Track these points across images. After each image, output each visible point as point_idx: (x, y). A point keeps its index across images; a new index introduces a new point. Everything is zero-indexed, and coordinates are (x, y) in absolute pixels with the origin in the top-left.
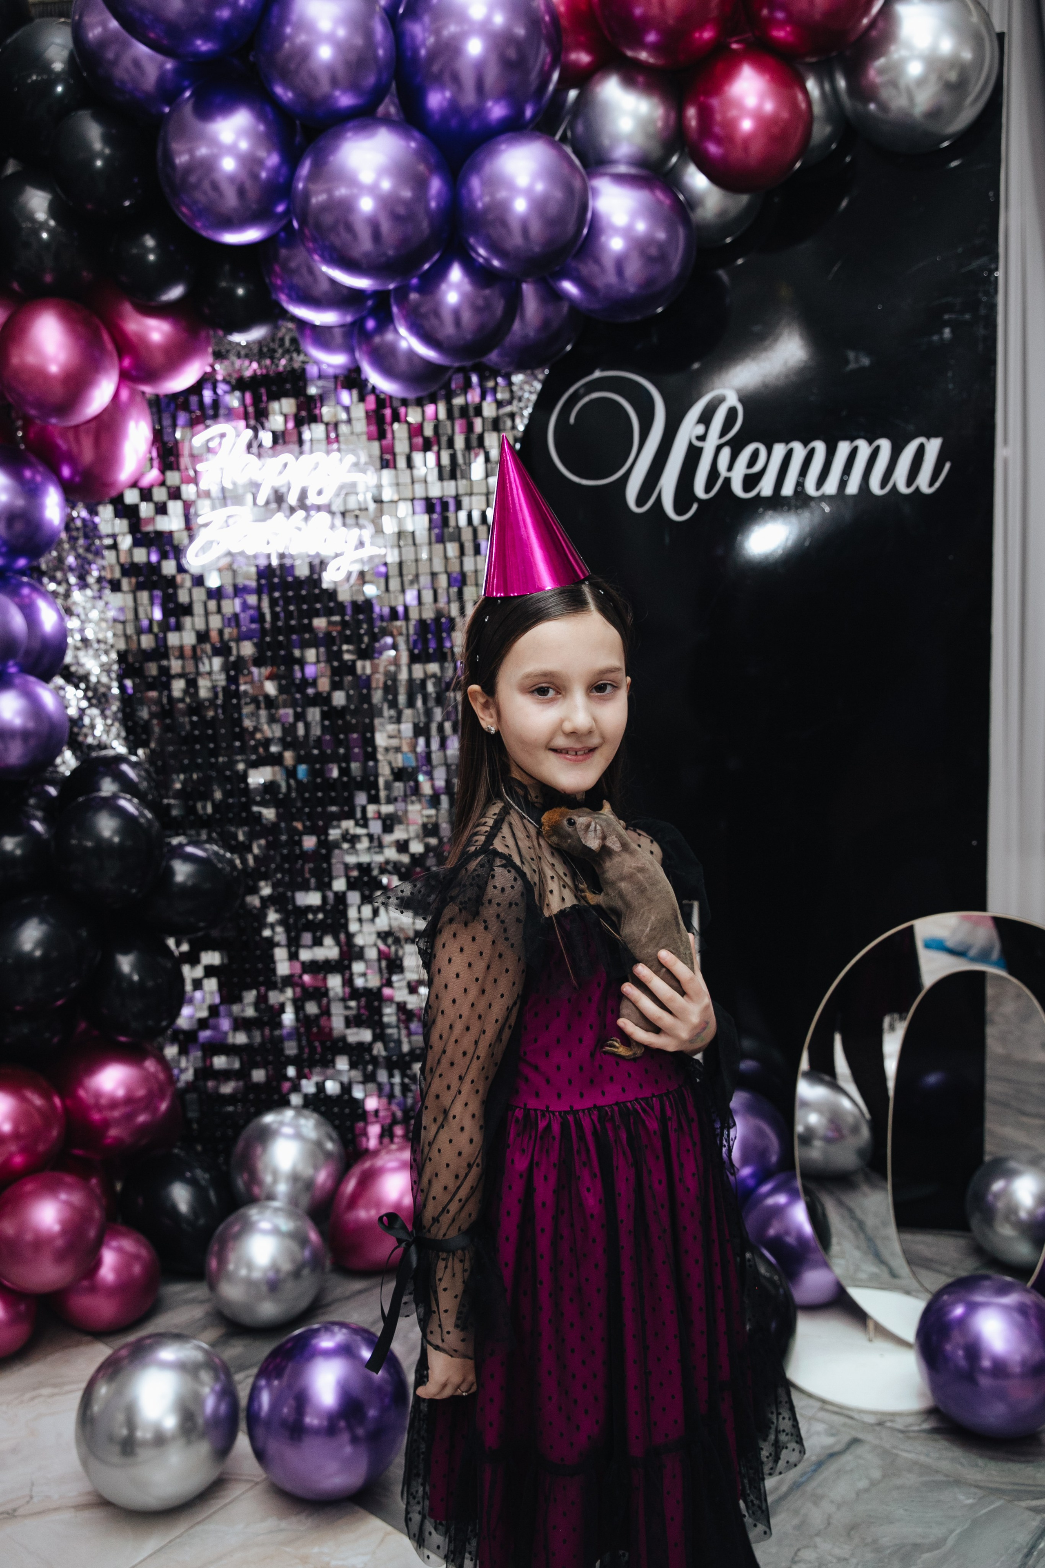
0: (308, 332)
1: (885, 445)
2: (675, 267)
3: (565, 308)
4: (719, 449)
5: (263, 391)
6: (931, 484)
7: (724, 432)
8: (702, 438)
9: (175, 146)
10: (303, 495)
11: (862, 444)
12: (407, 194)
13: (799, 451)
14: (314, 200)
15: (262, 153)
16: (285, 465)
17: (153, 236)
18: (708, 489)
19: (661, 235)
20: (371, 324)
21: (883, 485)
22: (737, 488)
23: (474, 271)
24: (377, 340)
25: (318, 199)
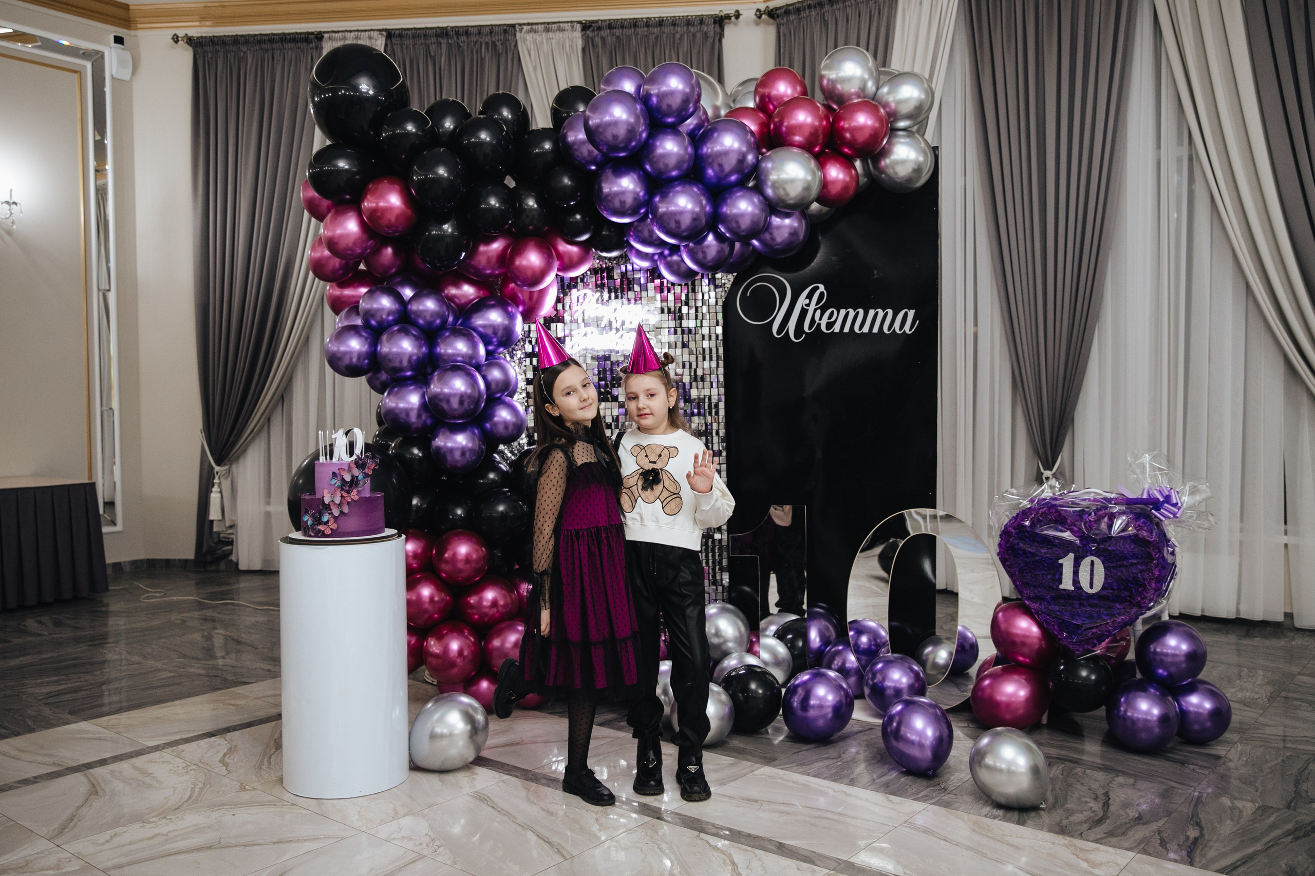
0: (634, 252)
1: (890, 312)
2: (801, 237)
3: (751, 248)
4: (815, 310)
5: (605, 274)
6: (910, 330)
7: (818, 303)
8: (808, 305)
9: (603, 185)
10: (623, 323)
11: (880, 311)
12: (697, 209)
13: (852, 313)
14: (660, 210)
15: (638, 190)
16: (615, 310)
17: (580, 214)
18: (810, 328)
19: (796, 224)
20: (666, 252)
21: (889, 329)
22: (823, 328)
23: (720, 237)
24: (669, 259)
25: (662, 209)
